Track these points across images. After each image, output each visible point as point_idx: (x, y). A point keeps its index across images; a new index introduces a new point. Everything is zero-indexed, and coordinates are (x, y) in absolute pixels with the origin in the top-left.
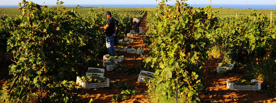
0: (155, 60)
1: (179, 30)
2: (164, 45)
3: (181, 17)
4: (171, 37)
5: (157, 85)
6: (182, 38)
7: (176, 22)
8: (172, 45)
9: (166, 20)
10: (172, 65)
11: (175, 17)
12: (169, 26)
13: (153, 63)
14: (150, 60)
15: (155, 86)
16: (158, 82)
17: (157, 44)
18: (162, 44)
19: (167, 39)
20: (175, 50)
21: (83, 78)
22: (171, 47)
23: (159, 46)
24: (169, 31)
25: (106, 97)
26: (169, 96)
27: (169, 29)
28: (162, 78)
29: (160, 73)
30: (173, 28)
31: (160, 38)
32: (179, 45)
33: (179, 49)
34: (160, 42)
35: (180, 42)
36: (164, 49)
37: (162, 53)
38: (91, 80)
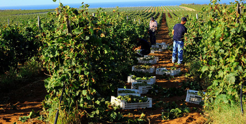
0: (213, 68)
1: (239, 34)
2: (223, 51)
3: (241, 20)
4: (231, 41)
5: (216, 97)
6: (244, 42)
7: (236, 24)
8: (232, 51)
9: (223, 23)
10: (235, 69)
11: (234, 19)
12: (229, 29)
13: (211, 72)
14: (207, 69)
15: (214, 99)
16: (217, 94)
17: (215, 50)
18: (220, 50)
19: (227, 44)
20: (236, 55)
21: (119, 97)
22: (231, 52)
23: (216, 52)
24: (229, 35)
25: (153, 116)
26: (232, 104)
27: (229, 32)
28: (222, 89)
29: (219, 83)
30: (233, 31)
31: (218, 43)
32: (241, 49)
33: (240, 55)
34: (217, 48)
35: (241, 46)
36: (223, 56)
37: (221, 60)
38: (130, 99)
